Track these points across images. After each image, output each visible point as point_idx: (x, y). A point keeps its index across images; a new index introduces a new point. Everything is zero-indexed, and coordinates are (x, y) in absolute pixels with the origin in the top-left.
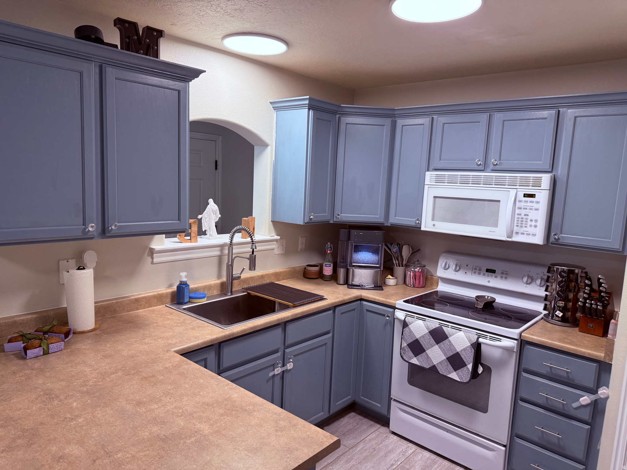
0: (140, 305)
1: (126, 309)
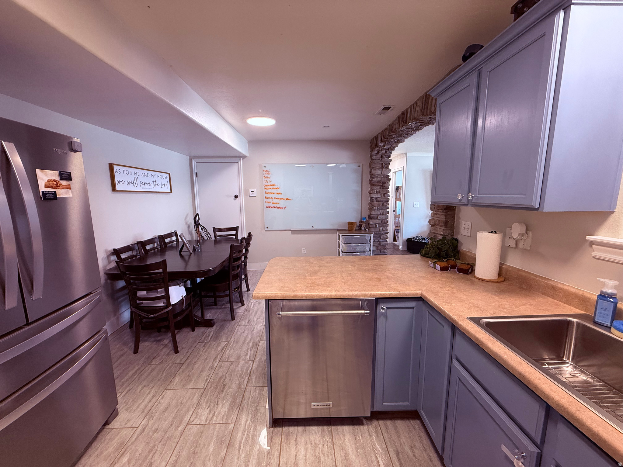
0: (556, 295)
1: (541, 290)
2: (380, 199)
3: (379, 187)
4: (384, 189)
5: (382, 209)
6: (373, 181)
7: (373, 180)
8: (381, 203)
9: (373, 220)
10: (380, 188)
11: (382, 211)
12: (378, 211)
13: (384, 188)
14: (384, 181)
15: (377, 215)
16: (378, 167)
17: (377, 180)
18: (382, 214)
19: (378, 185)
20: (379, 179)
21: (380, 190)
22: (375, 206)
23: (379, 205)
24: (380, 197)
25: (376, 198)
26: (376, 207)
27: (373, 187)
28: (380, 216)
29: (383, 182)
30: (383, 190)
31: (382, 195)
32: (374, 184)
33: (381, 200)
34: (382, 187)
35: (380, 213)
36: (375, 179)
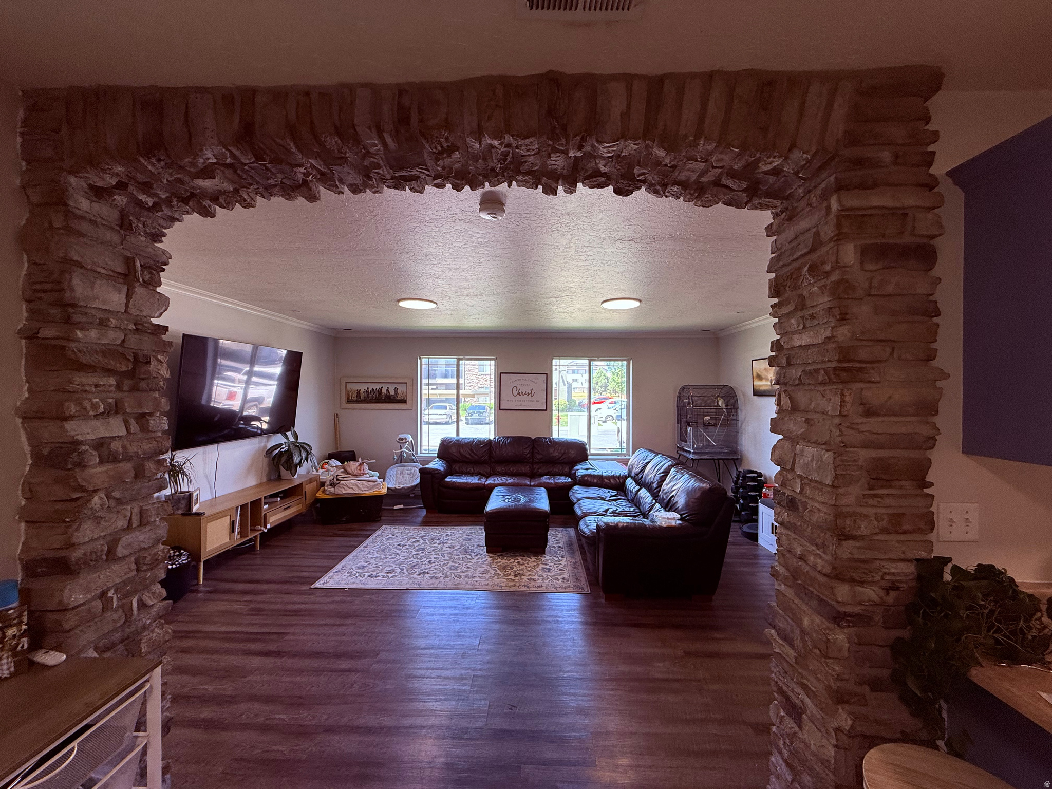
2: (124, 447)
3: (112, 381)
4: (144, 391)
5: (133, 499)
6: (73, 345)
7: (77, 340)
8: (127, 466)
9: (85, 578)
10: (119, 387)
11: (136, 510)
12: (114, 516)
13: (143, 385)
14: (140, 353)
15: (109, 539)
16: (103, 271)
17: (105, 341)
18: (135, 523)
19: (110, 372)
20: (113, 337)
21: (119, 395)
22: (95, 491)
23: (119, 479)
24: (123, 432)
25: (100, 444)
26: (102, 495)
27: (77, 380)
28: (127, 539)
29: (136, 356)
30: (137, 394)
31: (134, 427)
32: (86, 359)
33: (132, 449)
34: (127, 384)
35: (126, 525)
36: (93, 334)
